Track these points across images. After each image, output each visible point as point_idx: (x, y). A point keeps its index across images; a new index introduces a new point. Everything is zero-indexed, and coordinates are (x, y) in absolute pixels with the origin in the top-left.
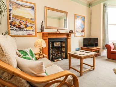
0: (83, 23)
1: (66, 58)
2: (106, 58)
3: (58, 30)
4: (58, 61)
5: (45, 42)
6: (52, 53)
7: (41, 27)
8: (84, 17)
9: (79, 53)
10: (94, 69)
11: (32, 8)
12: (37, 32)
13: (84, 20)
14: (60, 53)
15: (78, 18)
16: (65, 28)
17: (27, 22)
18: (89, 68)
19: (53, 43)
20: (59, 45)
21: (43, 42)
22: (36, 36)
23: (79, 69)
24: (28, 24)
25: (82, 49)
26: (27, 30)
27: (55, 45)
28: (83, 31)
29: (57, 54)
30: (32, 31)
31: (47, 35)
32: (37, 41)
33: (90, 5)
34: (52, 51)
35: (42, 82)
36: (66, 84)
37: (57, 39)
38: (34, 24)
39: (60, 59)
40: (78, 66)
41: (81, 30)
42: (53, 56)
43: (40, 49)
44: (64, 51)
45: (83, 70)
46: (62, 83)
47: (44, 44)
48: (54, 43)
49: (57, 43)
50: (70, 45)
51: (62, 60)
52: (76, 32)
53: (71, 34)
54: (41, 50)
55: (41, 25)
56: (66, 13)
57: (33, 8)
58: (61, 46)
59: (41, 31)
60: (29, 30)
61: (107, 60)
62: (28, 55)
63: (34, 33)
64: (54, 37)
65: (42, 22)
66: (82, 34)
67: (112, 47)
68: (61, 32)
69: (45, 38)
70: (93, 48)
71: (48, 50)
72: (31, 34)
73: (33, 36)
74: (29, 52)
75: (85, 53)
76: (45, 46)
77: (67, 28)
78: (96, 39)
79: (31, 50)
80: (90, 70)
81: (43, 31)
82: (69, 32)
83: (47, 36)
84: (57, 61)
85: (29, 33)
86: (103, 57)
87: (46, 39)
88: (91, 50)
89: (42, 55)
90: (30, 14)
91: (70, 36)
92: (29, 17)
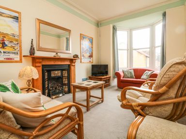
0: (91, 46)
1: (69, 92)
2: (117, 88)
3: (57, 54)
4: (58, 97)
5: (37, 71)
6: (48, 87)
7: (31, 49)
8: (92, 38)
9: (85, 84)
10: (102, 101)
11: (14, 18)
12: (24, 56)
13: (92, 43)
14: (60, 86)
15: (85, 39)
16: (68, 52)
17: (5, 39)
18: (96, 100)
19: (49, 72)
20: (60, 74)
21: (35, 70)
22: (22, 62)
23: (85, 103)
24: (6, 43)
25: (90, 78)
26: (4, 52)
27: (53, 75)
28: (91, 56)
29: (56, 88)
30: (14, 53)
31: (41, 60)
32: (24, 69)
33: (98, 24)
34: (48, 84)
35: (40, 116)
36: (68, 117)
37: (56, 66)
38: (17, 42)
39: (61, 95)
40: (84, 100)
41: (89, 55)
42: (49, 90)
43: (29, 81)
44: (66, 82)
45: (91, 104)
46: (64, 116)
47: (35, 73)
48: (52, 72)
49: (56, 72)
50: (75, 75)
51: (63, 95)
52: (82, 57)
53: (75, 60)
54: (30, 83)
55: (31, 45)
56: (69, 31)
57: (16, 19)
58: (63, 76)
59: (31, 55)
60: (9, 53)
61: (117, 90)
62: (9, 90)
63: (19, 56)
64: (52, 63)
65: (32, 41)
66: (89, 60)
67: (122, 74)
68: (62, 56)
69: (38, 65)
70: (103, 77)
71: (41, 82)
72: (11, 59)
73: (16, 62)
74: (10, 86)
75: (92, 83)
76: (38, 77)
77: (70, 52)
78: (106, 66)
79: (15, 83)
80: (98, 103)
81: (34, 54)
82: (74, 57)
83: (40, 63)
84: (56, 98)
85: (8, 57)
86: (114, 87)
87: (39, 67)
88: (101, 80)
89: (32, 89)
90: (10, 27)
91: (75, 63)
92: (9, 32)
